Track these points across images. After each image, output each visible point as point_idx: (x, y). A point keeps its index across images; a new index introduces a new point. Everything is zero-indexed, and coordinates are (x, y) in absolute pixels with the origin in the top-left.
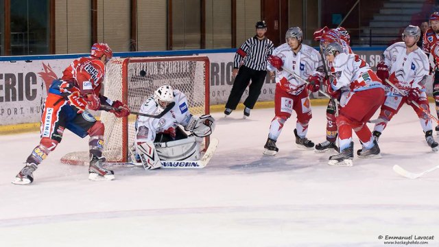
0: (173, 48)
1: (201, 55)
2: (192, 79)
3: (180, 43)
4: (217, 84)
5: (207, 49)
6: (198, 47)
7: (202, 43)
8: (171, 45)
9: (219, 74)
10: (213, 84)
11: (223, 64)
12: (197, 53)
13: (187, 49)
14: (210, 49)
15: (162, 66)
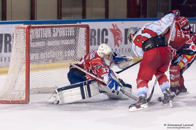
0: (62, 18)
1: (83, 23)
2: (76, 41)
3: (67, 14)
4: (95, 44)
5: (87, 19)
6: (80, 18)
7: (84, 15)
8: (61, 16)
9: (96, 37)
10: (92, 45)
11: (99, 30)
12: (80, 22)
13: (73, 19)
14: (90, 19)
15: (54, 31)
